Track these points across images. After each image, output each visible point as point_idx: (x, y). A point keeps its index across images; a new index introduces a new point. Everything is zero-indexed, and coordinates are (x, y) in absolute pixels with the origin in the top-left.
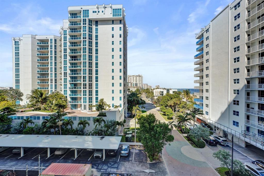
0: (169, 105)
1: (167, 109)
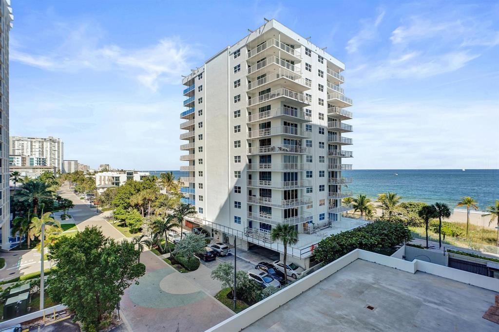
0: (133, 204)
1: (129, 212)
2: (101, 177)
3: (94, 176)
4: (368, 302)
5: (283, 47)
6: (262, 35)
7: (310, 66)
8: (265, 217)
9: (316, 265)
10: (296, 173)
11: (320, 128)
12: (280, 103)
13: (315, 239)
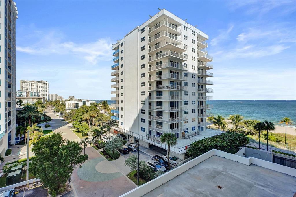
0: (84, 119)
1: (82, 124)
2: (68, 103)
3: (65, 103)
4: (218, 183)
5: (170, 26)
6: (157, 19)
7: (187, 37)
8: (159, 128)
9: (189, 158)
10: (178, 102)
11: (193, 75)
12: (168, 59)
13: (188, 142)
